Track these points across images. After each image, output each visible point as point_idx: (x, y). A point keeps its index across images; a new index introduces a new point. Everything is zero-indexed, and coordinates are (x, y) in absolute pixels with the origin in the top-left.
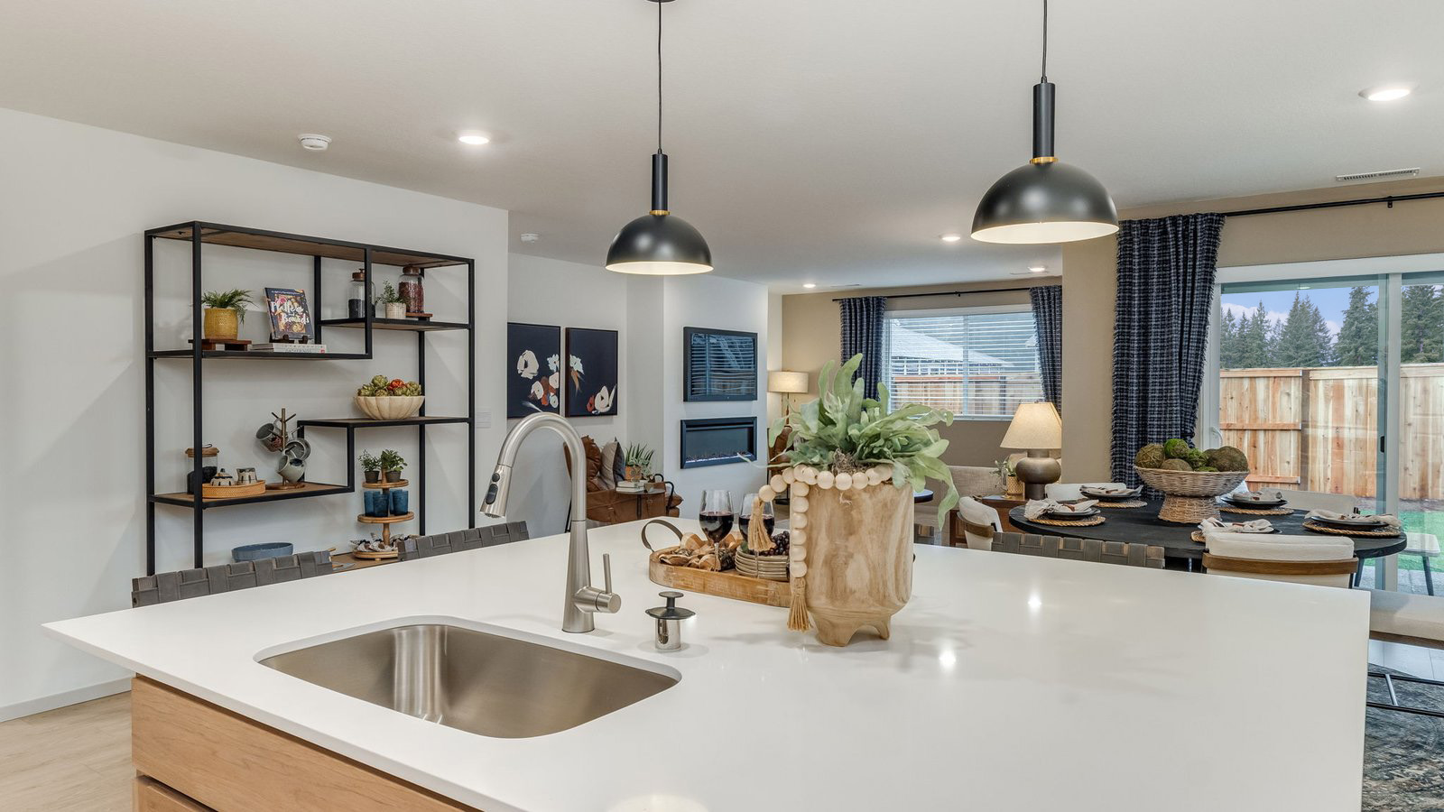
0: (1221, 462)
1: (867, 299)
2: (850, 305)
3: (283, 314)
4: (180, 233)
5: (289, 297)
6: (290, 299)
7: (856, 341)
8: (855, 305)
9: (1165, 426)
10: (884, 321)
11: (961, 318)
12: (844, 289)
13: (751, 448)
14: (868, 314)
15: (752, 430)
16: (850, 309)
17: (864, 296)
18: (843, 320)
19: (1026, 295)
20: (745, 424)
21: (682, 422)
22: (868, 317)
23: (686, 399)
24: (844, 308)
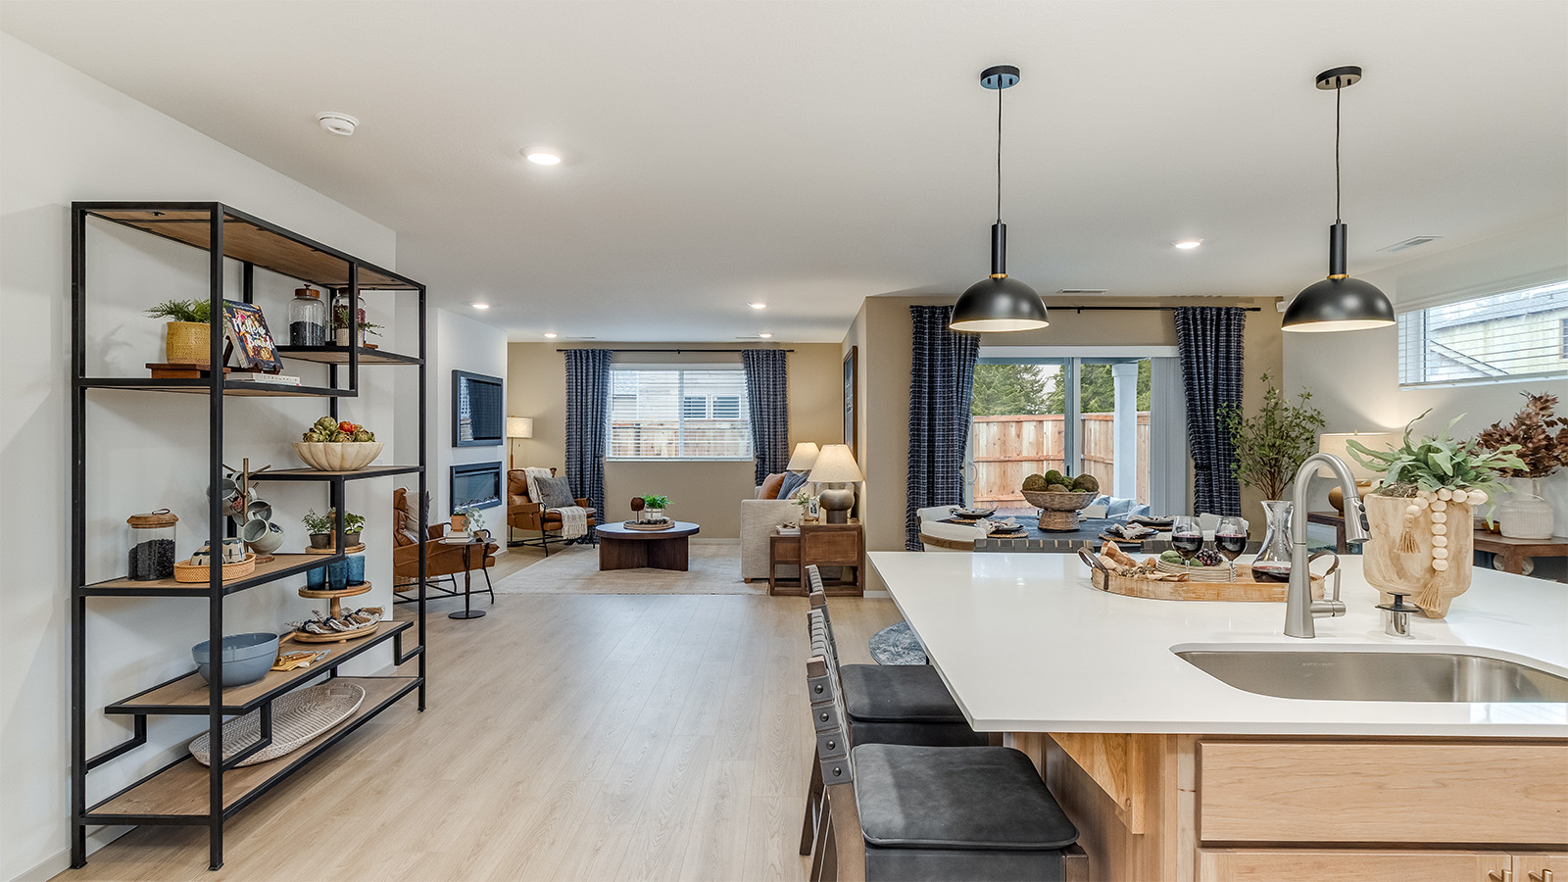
0: (1086, 485)
1: (593, 351)
2: (576, 356)
3: (248, 336)
4: (156, 214)
5: (249, 313)
6: (249, 316)
7: (582, 389)
8: (581, 356)
9: (948, 462)
10: (611, 372)
11: (677, 372)
12: (568, 340)
13: (497, 493)
14: (594, 365)
15: (498, 475)
16: (576, 359)
17: (590, 348)
18: (568, 370)
19: (737, 356)
20: (494, 469)
21: (451, 467)
22: (594, 368)
23: (455, 444)
24: (569, 358)
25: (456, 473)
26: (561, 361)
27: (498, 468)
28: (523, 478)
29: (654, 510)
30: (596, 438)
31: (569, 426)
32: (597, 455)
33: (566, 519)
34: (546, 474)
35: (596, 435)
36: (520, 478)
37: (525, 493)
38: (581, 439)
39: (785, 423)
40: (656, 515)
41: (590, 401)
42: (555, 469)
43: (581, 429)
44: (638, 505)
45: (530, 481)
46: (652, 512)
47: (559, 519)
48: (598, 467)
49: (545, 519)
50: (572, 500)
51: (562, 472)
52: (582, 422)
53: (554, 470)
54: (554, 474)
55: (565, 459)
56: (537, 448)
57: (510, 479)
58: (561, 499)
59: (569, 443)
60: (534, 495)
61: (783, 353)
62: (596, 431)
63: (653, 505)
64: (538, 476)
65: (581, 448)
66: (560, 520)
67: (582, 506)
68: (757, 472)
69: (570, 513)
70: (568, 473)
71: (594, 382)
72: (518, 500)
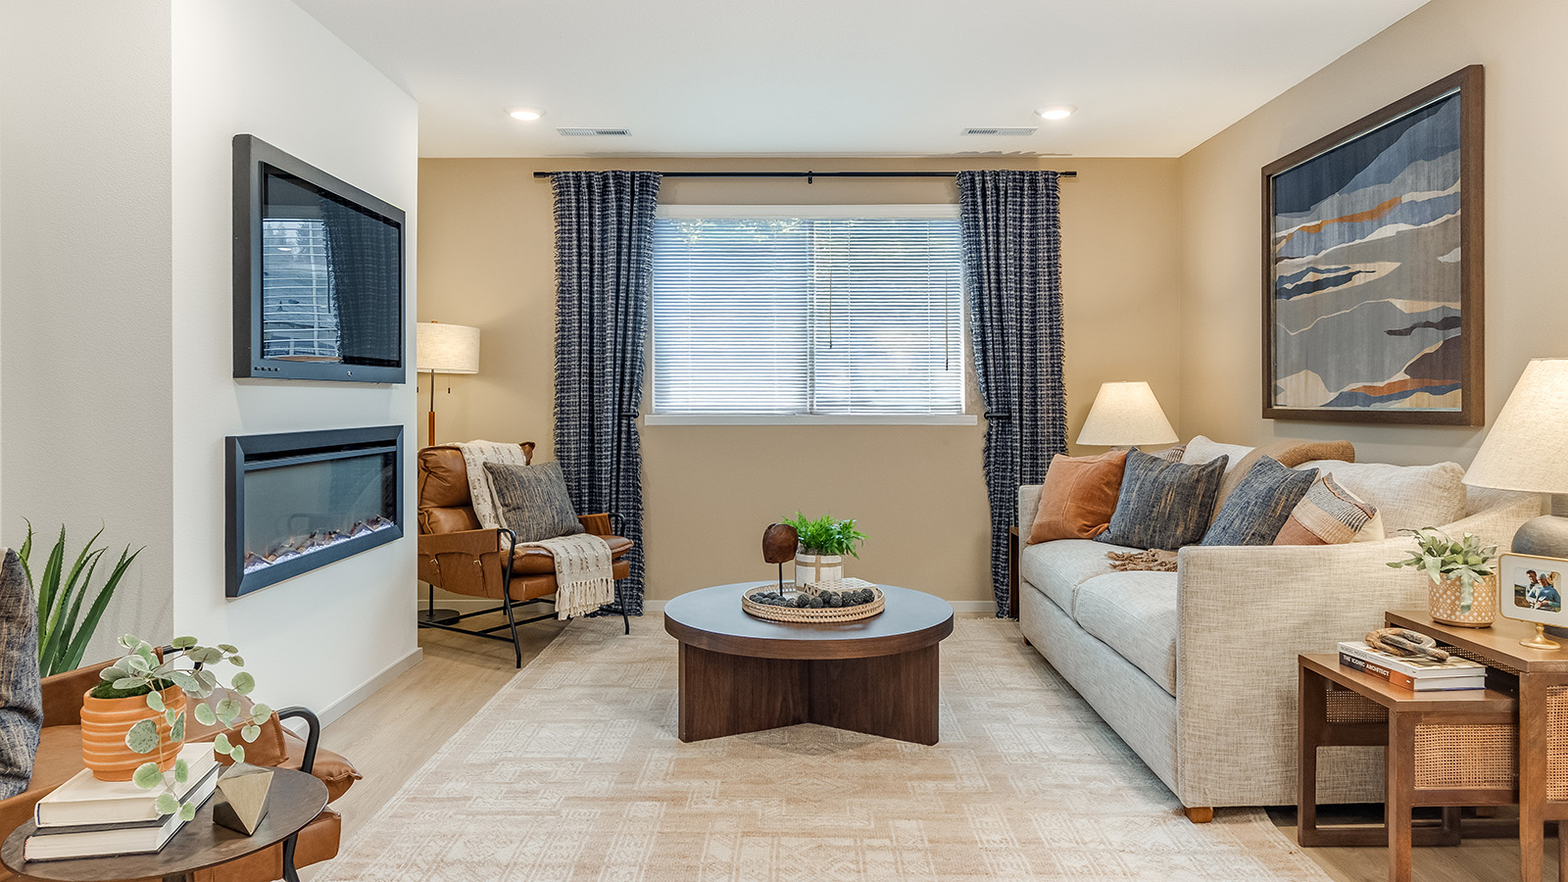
1: (618, 176)
2: (578, 186)
8: (590, 186)
13: (391, 508)
14: (620, 208)
15: (392, 461)
16: (578, 193)
17: (609, 168)
18: (561, 218)
19: (942, 187)
20: (383, 444)
21: (230, 442)
22: (619, 215)
23: (242, 369)
24: (561, 192)
25: (249, 458)
26: (544, 196)
27: (393, 443)
28: (459, 467)
29: (825, 559)
30: (623, 374)
31: (562, 346)
32: (626, 415)
33: (565, 568)
34: (511, 455)
35: (623, 366)
36: (449, 465)
37: (463, 502)
38: (591, 375)
39: (1056, 338)
40: (829, 575)
41: (610, 288)
42: (532, 445)
43: (591, 352)
44: (781, 546)
45: (476, 474)
46: (818, 566)
47: (546, 570)
48: (629, 439)
49: (513, 572)
50: (572, 519)
51: (545, 453)
52: (591, 337)
53: (529, 447)
54: (529, 456)
55: (552, 422)
56: (487, 398)
57: (426, 466)
58: (548, 518)
59: (562, 386)
60: (484, 506)
61: (1052, 178)
62: (624, 359)
63: (822, 544)
64: (493, 460)
65: (591, 397)
66: (551, 573)
67: (598, 534)
68: (988, 449)
69: (574, 554)
70: (561, 454)
71: (619, 246)
72: (447, 521)
